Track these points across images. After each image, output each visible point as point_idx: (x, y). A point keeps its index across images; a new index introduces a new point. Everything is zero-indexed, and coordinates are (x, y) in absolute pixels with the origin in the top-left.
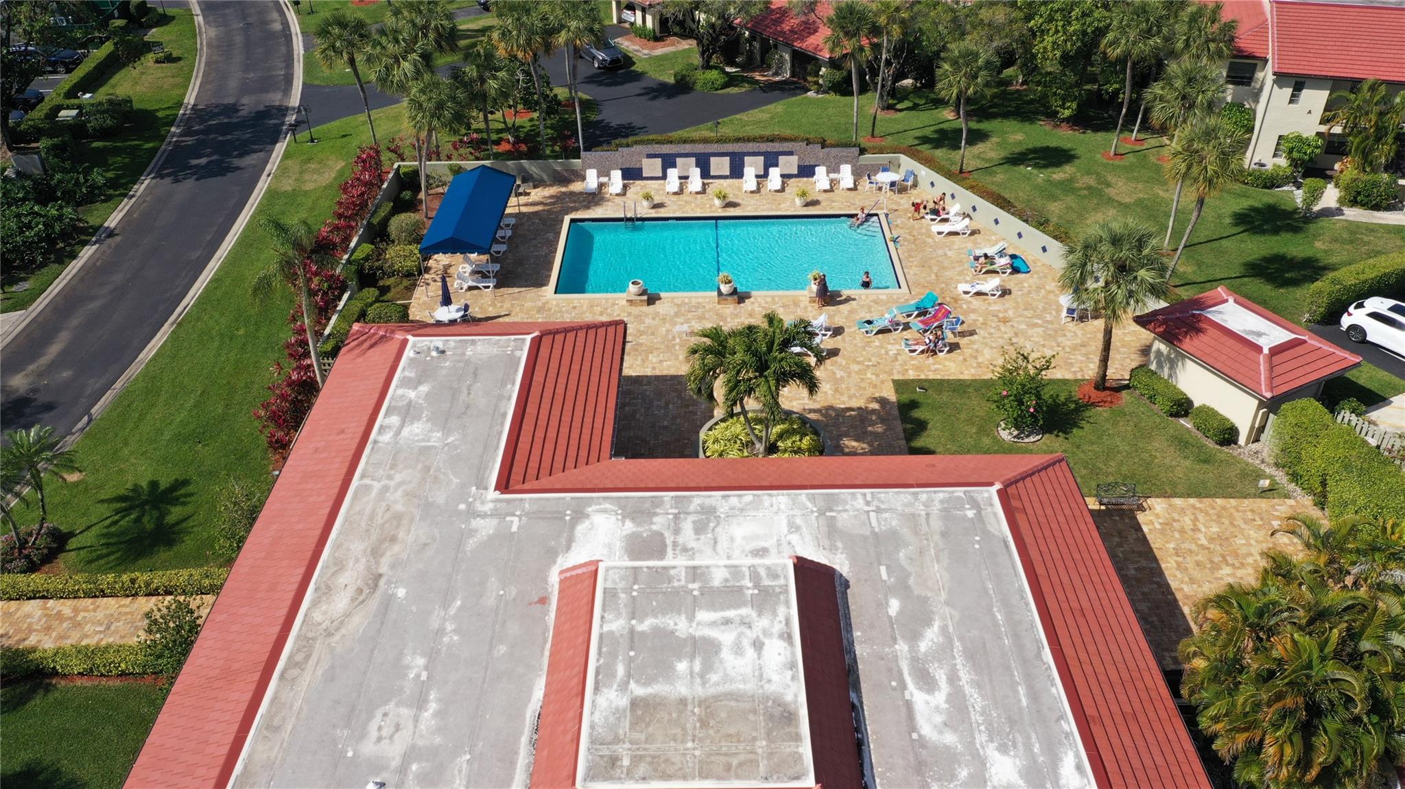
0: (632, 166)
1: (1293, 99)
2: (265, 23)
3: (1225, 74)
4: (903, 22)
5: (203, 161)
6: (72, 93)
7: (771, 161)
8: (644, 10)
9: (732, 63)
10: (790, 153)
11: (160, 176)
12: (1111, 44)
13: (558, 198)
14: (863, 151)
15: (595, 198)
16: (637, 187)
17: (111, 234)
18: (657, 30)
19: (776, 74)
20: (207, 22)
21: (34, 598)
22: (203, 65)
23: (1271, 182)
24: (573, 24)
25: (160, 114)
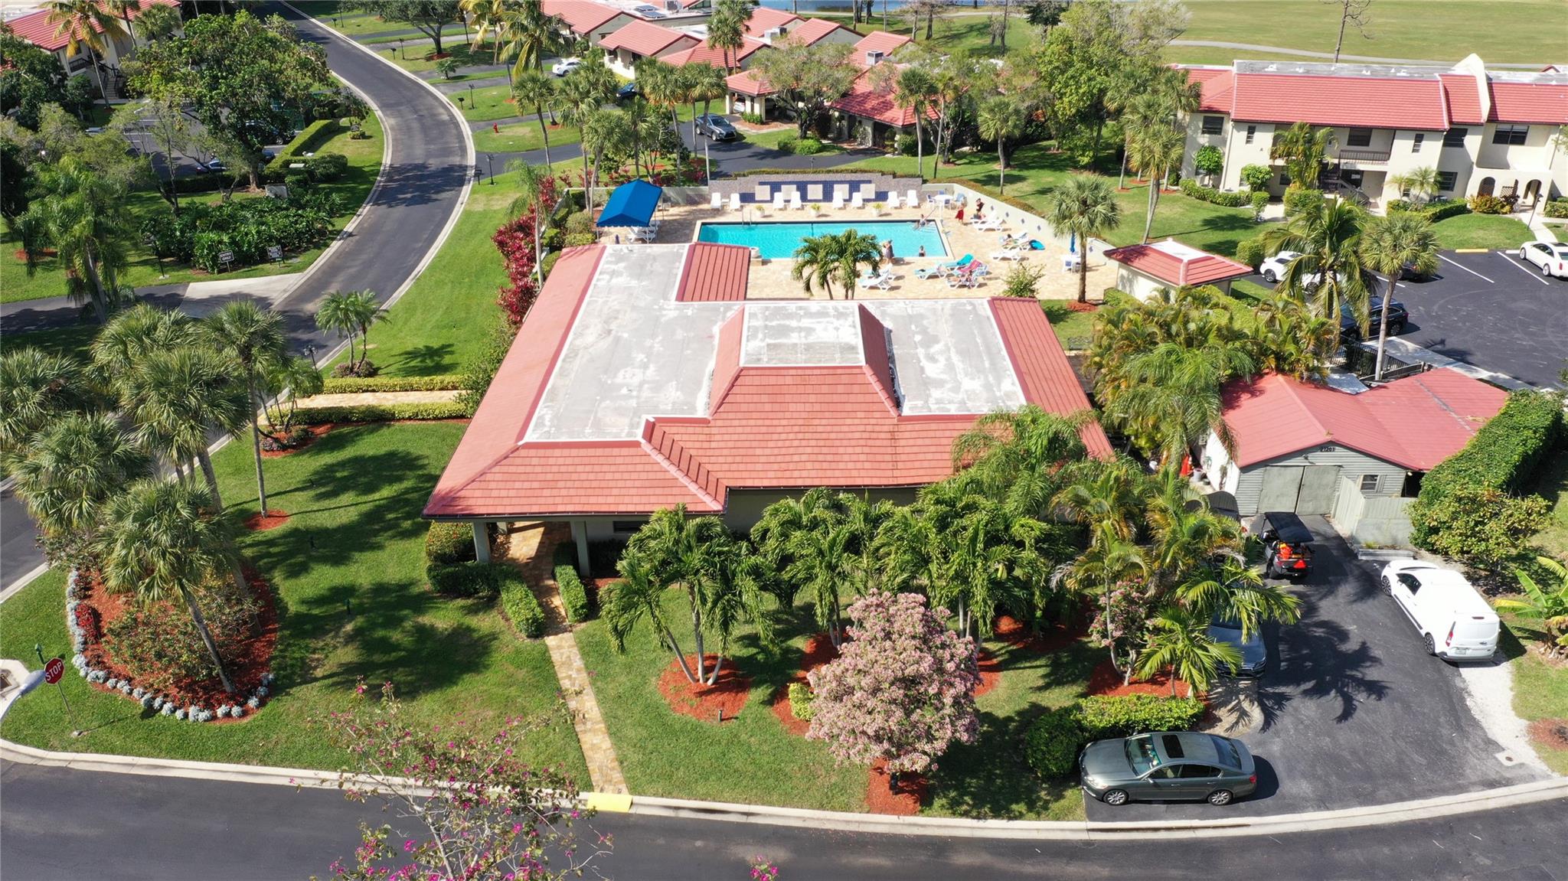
0: (748, 191)
1: (1249, 139)
2: (434, 115)
3: (1201, 126)
4: (956, 88)
5: (409, 196)
6: (298, 152)
7: (854, 187)
8: (752, 100)
9: (825, 138)
10: (869, 182)
11: (376, 203)
12: (1111, 99)
13: (691, 213)
14: (925, 182)
15: (717, 211)
16: (750, 207)
17: (350, 235)
18: (763, 116)
19: (861, 144)
20: (385, 115)
21: (367, 391)
22: (390, 141)
23: (1235, 202)
24: (707, 80)
25: (366, 169)
